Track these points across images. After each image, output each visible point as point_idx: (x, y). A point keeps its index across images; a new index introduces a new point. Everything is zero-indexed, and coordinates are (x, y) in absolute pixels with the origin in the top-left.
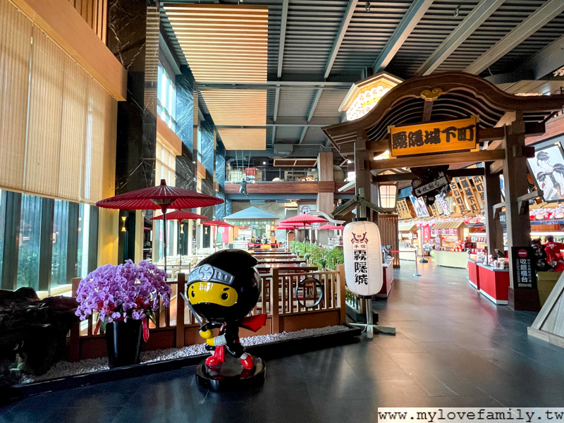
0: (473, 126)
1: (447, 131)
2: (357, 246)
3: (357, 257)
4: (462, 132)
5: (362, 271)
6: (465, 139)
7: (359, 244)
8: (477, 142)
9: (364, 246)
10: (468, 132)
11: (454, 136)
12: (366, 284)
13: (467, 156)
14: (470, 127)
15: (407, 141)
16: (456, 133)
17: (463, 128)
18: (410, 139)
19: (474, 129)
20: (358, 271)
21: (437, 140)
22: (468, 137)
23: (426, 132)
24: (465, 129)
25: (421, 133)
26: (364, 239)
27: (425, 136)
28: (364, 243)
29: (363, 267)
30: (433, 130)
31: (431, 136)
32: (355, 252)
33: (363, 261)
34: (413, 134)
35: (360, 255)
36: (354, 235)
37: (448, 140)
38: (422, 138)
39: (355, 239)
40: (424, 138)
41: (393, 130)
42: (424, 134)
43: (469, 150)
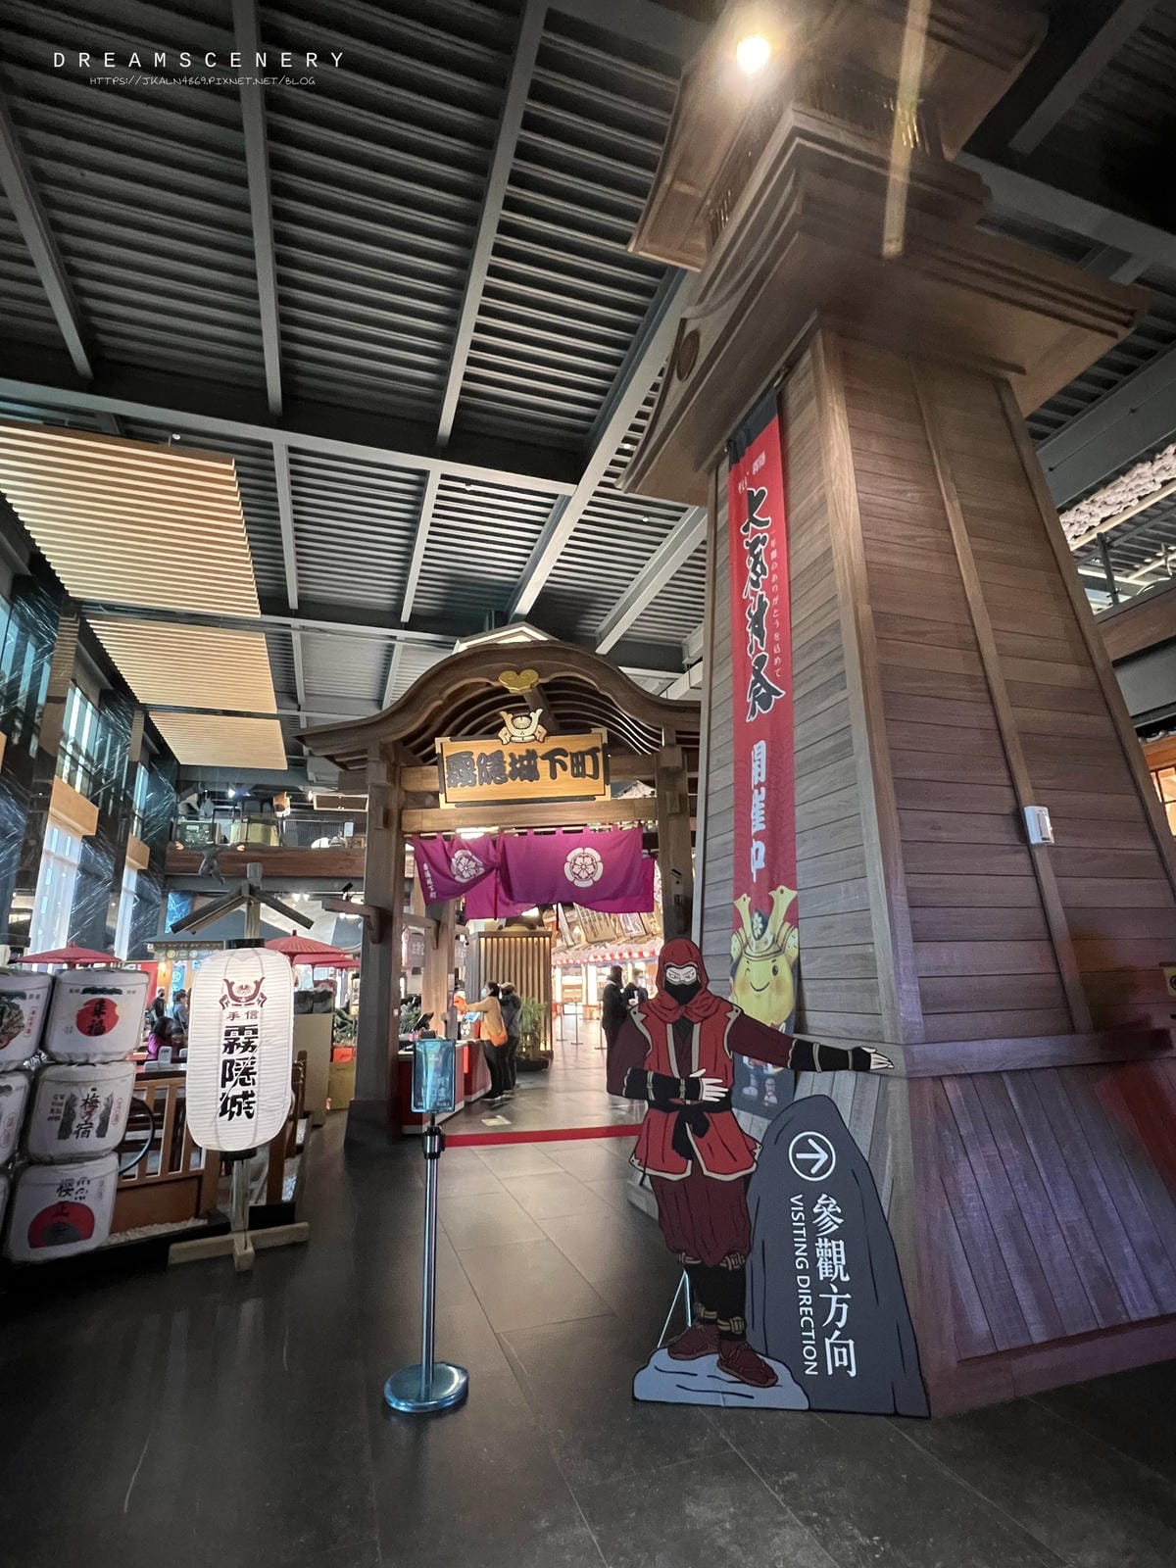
0: (596, 750)
1: (550, 756)
2: (234, 1016)
3: (230, 1047)
4: (578, 759)
5: (243, 1083)
6: (583, 774)
7: (242, 1011)
8: (607, 782)
9: (254, 1015)
10: (589, 759)
11: (564, 767)
12: (250, 1116)
13: (589, 808)
14: (593, 752)
15: (476, 773)
16: (567, 761)
17: (580, 753)
18: (482, 768)
19: (600, 755)
20: (229, 1084)
21: (532, 774)
22: (589, 770)
23: (512, 755)
24: (583, 754)
25: (503, 757)
26: (257, 995)
27: (510, 765)
28: (256, 1007)
29: (247, 1072)
30: (524, 754)
31: (522, 764)
32: (228, 1033)
33: (247, 1054)
34: (487, 758)
35: (239, 1039)
36: (230, 985)
37: (553, 775)
38: (505, 768)
39: (231, 996)
40: (508, 769)
41: (444, 745)
42: (508, 760)
43: (592, 798)
